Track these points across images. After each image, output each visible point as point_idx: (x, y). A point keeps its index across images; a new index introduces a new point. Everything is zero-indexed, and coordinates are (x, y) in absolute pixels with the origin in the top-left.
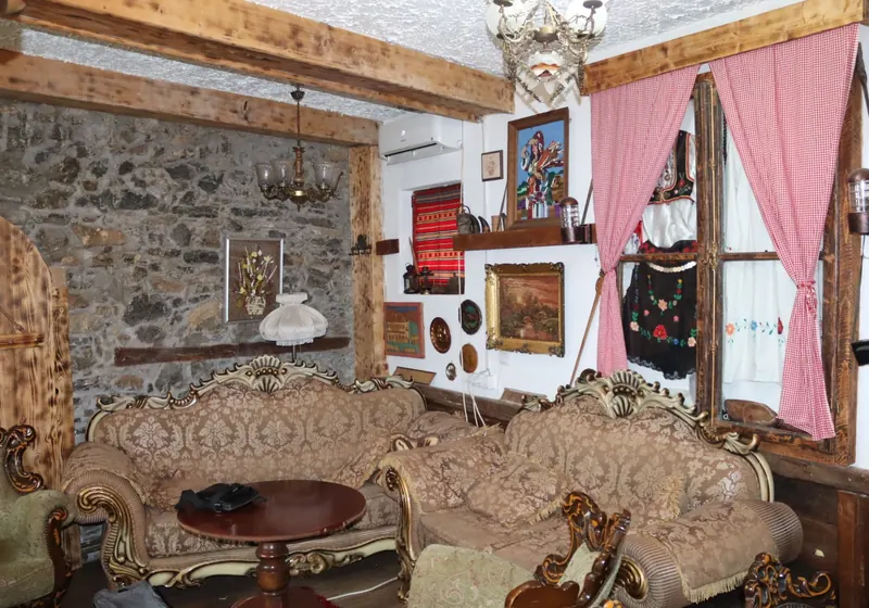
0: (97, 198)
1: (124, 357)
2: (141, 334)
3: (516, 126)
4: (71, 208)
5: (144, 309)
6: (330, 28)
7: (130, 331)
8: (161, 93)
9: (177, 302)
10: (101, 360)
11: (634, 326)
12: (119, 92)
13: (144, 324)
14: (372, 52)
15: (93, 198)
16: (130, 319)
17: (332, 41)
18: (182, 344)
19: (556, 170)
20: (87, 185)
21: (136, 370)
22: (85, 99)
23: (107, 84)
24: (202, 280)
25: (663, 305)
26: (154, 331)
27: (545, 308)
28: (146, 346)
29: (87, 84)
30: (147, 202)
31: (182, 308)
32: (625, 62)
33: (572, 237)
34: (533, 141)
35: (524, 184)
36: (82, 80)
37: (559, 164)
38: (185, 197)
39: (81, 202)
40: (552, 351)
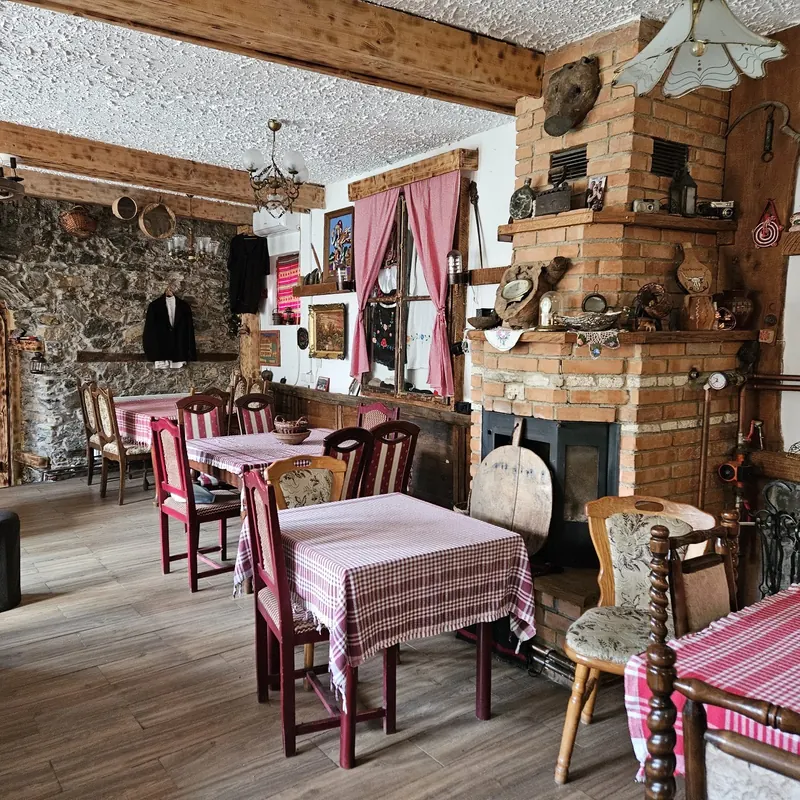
0: (64, 257)
1: (83, 357)
2: (96, 344)
3: (329, 216)
4: (48, 262)
5: (96, 327)
6: (193, 162)
7: (87, 341)
8: (103, 191)
9: (118, 324)
10: (68, 358)
11: (374, 340)
12: (76, 191)
13: (97, 337)
14: (222, 176)
15: (62, 256)
16: (88, 334)
17: (195, 170)
18: (121, 352)
19: (348, 245)
20: (59, 248)
21: (92, 366)
22: (54, 195)
23: (68, 186)
24: (134, 311)
25: (385, 327)
26: (102, 342)
27: (338, 332)
28: (97, 350)
29: (55, 186)
30: (98, 260)
31: (122, 328)
32: (368, 183)
33: (340, 289)
34: (338, 227)
35: (333, 254)
36: (51, 183)
37: (349, 242)
38: (123, 257)
39: (54, 259)
40: (339, 357)
